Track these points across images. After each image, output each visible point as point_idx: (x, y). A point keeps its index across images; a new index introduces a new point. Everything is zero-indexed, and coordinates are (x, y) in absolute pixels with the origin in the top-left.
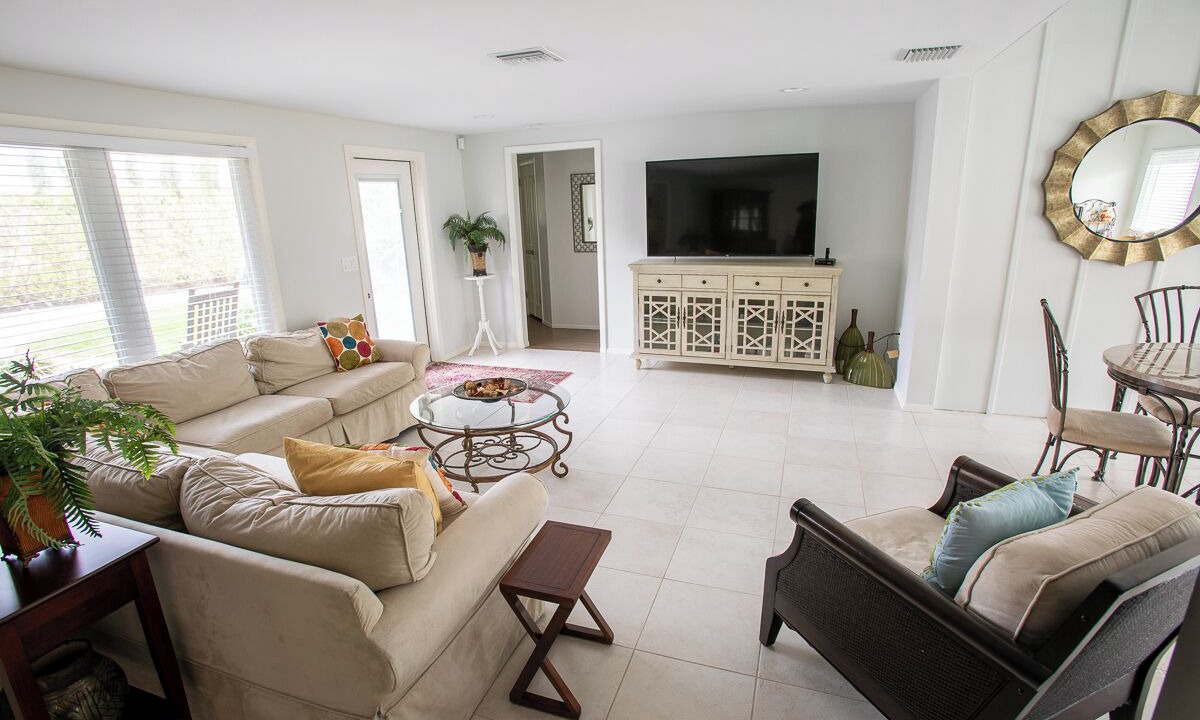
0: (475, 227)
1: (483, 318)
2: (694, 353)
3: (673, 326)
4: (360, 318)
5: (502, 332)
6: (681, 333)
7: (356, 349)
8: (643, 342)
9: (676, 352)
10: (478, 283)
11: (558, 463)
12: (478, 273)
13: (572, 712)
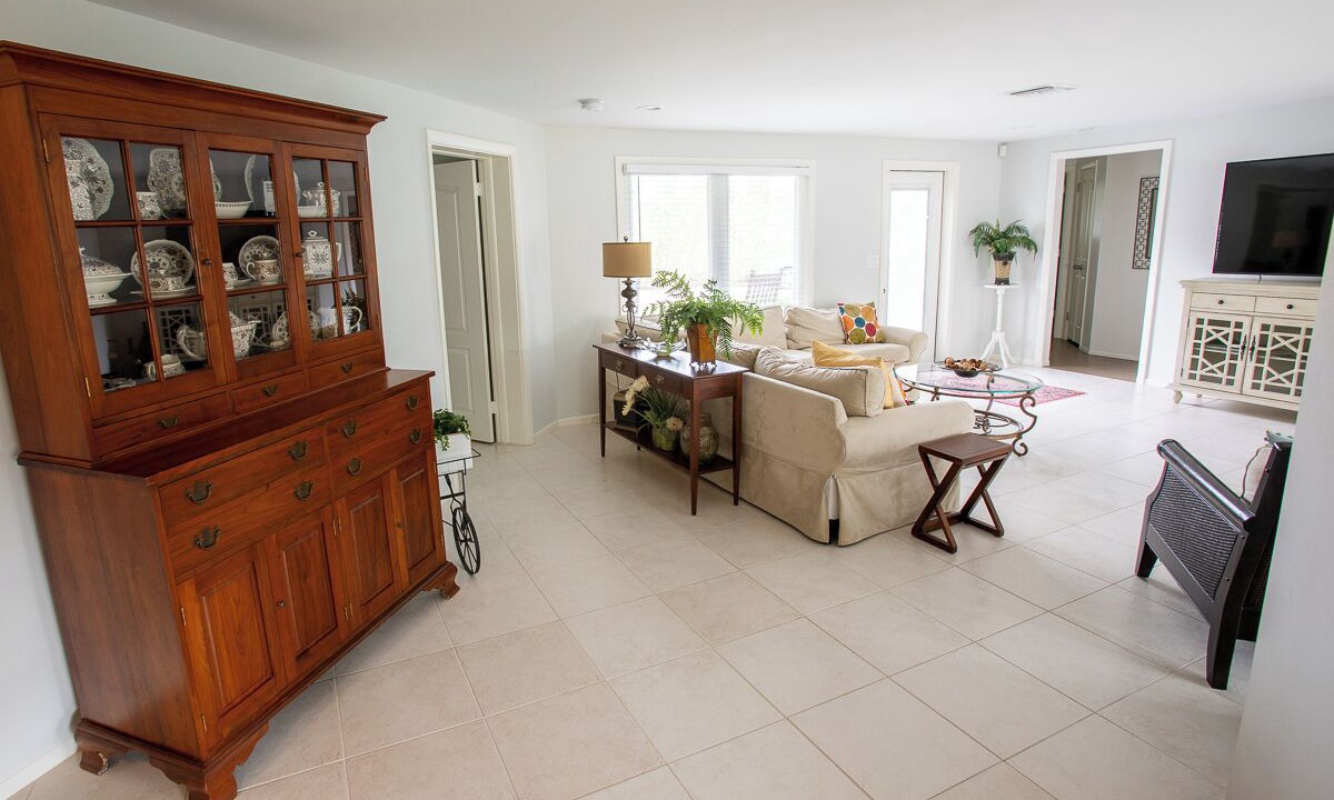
0: (1005, 235)
1: (998, 328)
2: (1261, 393)
3: (1234, 357)
4: (872, 305)
5: (1019, 348)
6: (1246, 366)
7: (864, 328)
8: (1187, 371)
9: (1235, 388)
10: (998, 293)
11: (1020, 442)
12: (999, 282)
13: (950, 548)
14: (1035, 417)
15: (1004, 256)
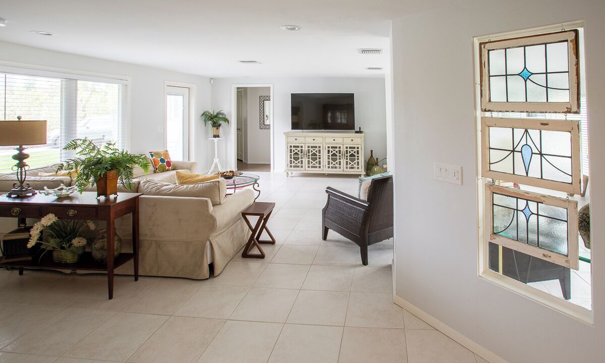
0: (216, 116)
1: (216, 157)
2: (310, 169)
3: (302, 158)
4: (167, 151)
5: (225, 164)
6: (305, 160)
7: (165, 164)
8: (289, 165)
9: (303, 168)
10: (215, 141)
12: (215, 136)
13: (262, 256)
14: (260, 191)
15: (216, 125)
